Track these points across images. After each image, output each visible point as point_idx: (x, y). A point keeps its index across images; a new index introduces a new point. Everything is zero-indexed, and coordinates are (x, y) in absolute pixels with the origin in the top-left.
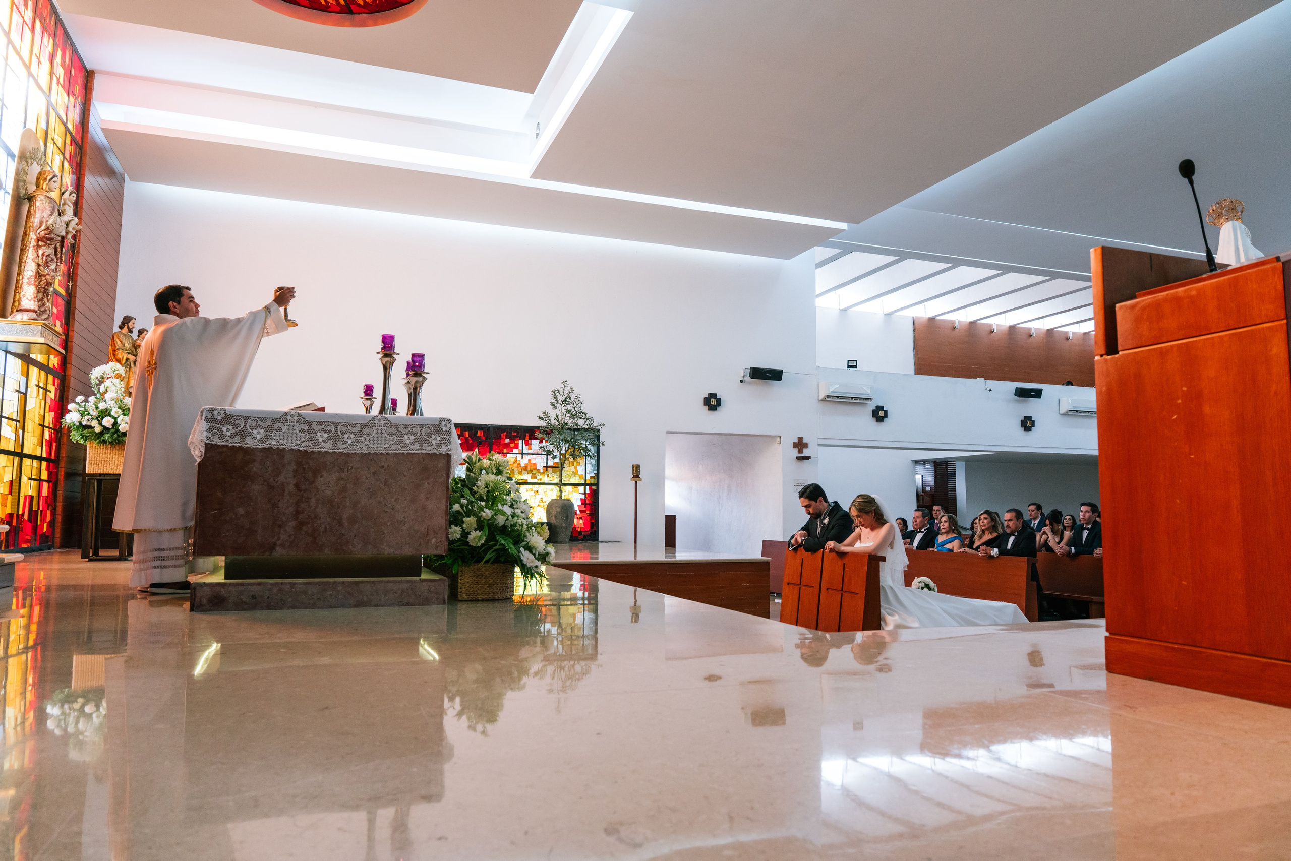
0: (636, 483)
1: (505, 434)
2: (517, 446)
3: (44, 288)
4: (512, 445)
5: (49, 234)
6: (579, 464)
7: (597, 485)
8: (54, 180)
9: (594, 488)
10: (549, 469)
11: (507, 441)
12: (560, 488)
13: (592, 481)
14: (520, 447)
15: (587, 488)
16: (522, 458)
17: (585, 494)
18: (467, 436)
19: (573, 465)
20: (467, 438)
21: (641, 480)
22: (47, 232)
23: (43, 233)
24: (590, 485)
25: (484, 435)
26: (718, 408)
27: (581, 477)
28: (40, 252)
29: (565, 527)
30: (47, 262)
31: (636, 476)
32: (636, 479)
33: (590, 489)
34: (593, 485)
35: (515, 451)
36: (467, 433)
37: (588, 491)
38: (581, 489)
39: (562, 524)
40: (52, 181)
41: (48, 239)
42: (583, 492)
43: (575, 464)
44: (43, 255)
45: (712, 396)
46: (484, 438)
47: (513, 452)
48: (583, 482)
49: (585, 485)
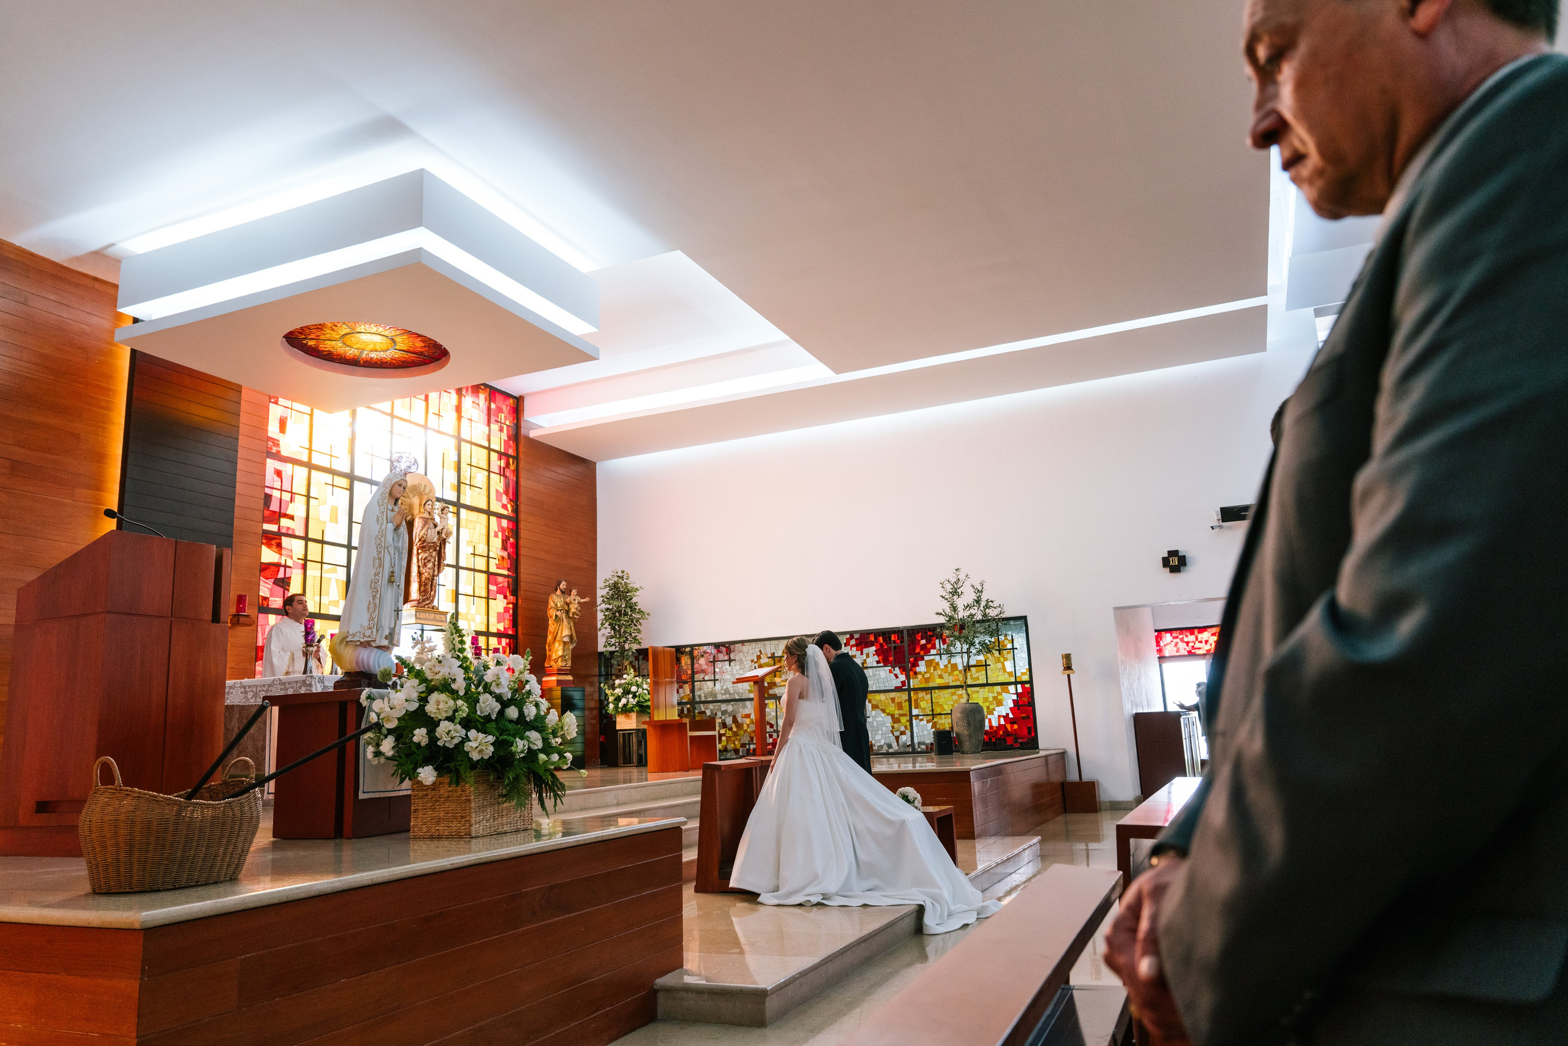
0: (1069, 676)
1: (920, 634)
2: (934, 647)
3: (424, 582)
4: (929, 646)
5: (422, 544)
6: (1006, 659)
7: (1031, 682)
8: (428, 503)
9: (1027, 686)
10: (972, 668)
11: (923, 642)
12: (966, 690)
13: (1026, 678)
14: (937, 646)
15: (1019, 686)
16: (941, 659)
17: (1017, 693)
18: (882, 642)
19: (999, 661)
20: (881, 644)
21: (1074, 673)
22: (420, 543)
23: (418, 544)
24: (1023, 683)
25: (898, 639)
26: (1182, 568)
27: (1010, 674)
28: (420, 557)
29: (968, 735)
30: (425, 564)
31: (1068, 667)
32: (1068, 672)
33: (1023, 687)
34: (1026, 682)
35: (933, 652)
36: (881, 638)
37: (1020, 690)
38: (1012, 688)
39: (964, 732)
40: (426, 505)
41: (424, 547)
42: (1015, 692)
43: (1002, 659)
44: (421, 559)
45: (1173, 553)
46: (899, 641)
47: (931, 653)
48: (1013, 680)
49: (1016, 683)
